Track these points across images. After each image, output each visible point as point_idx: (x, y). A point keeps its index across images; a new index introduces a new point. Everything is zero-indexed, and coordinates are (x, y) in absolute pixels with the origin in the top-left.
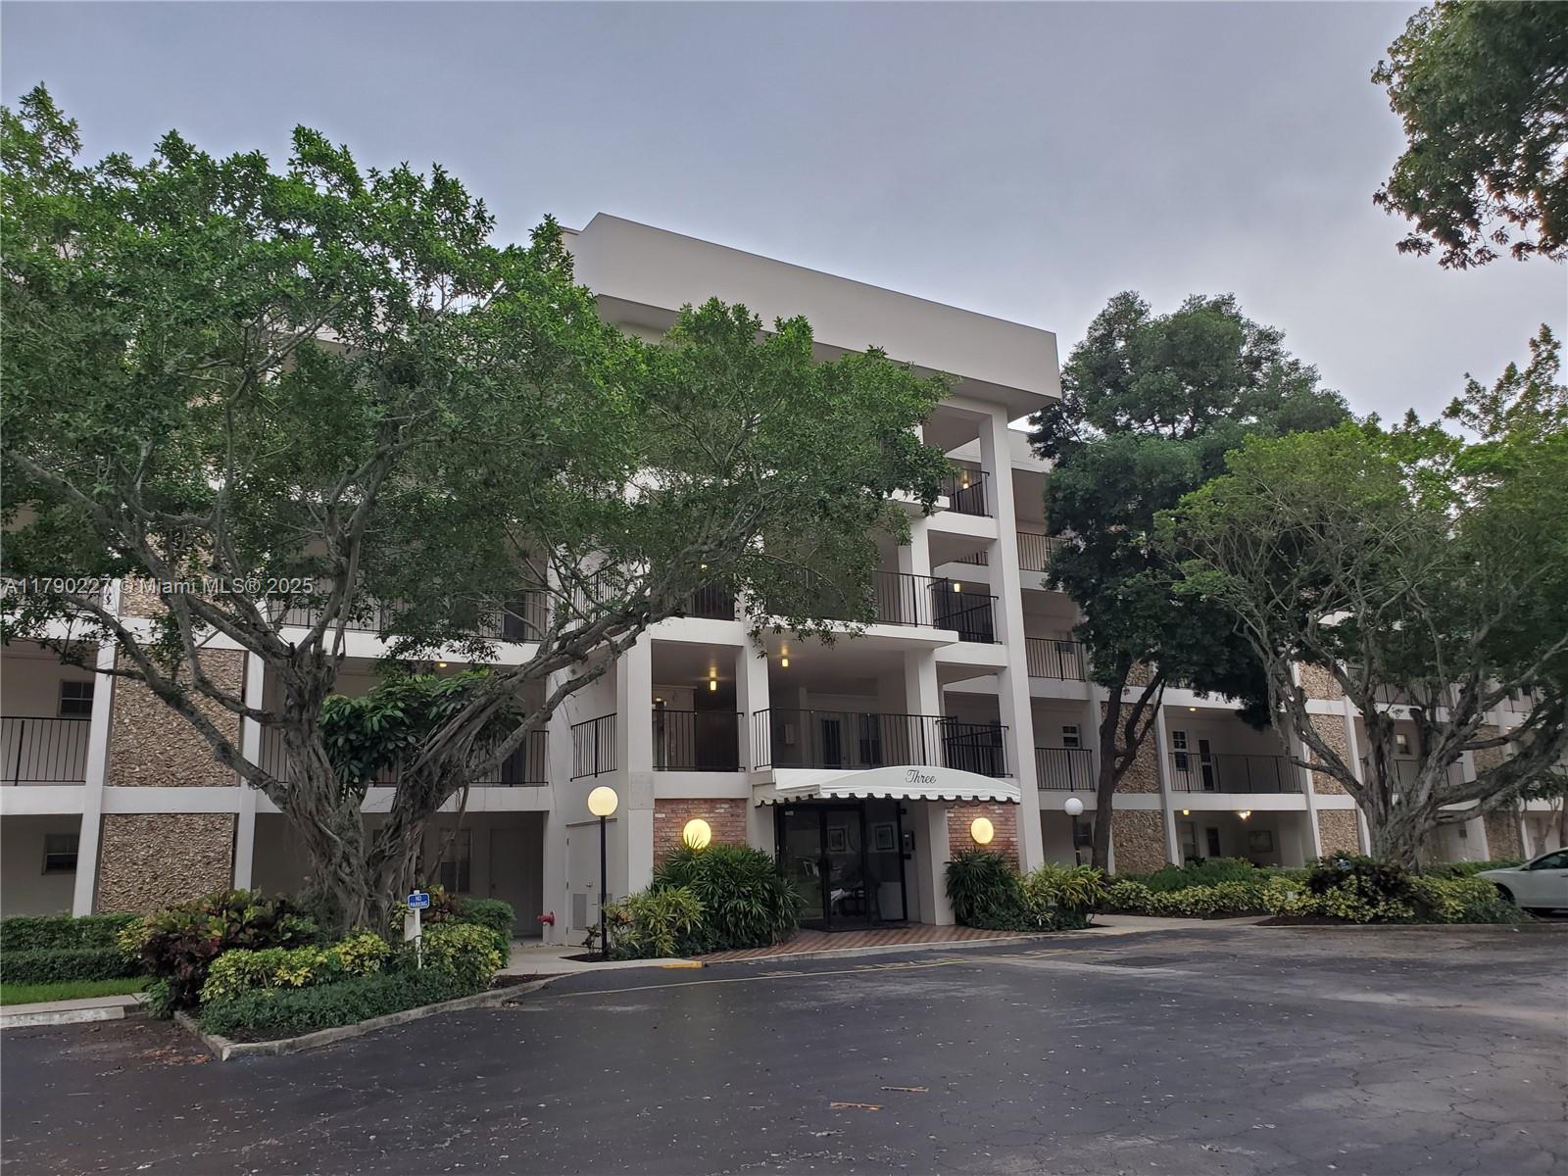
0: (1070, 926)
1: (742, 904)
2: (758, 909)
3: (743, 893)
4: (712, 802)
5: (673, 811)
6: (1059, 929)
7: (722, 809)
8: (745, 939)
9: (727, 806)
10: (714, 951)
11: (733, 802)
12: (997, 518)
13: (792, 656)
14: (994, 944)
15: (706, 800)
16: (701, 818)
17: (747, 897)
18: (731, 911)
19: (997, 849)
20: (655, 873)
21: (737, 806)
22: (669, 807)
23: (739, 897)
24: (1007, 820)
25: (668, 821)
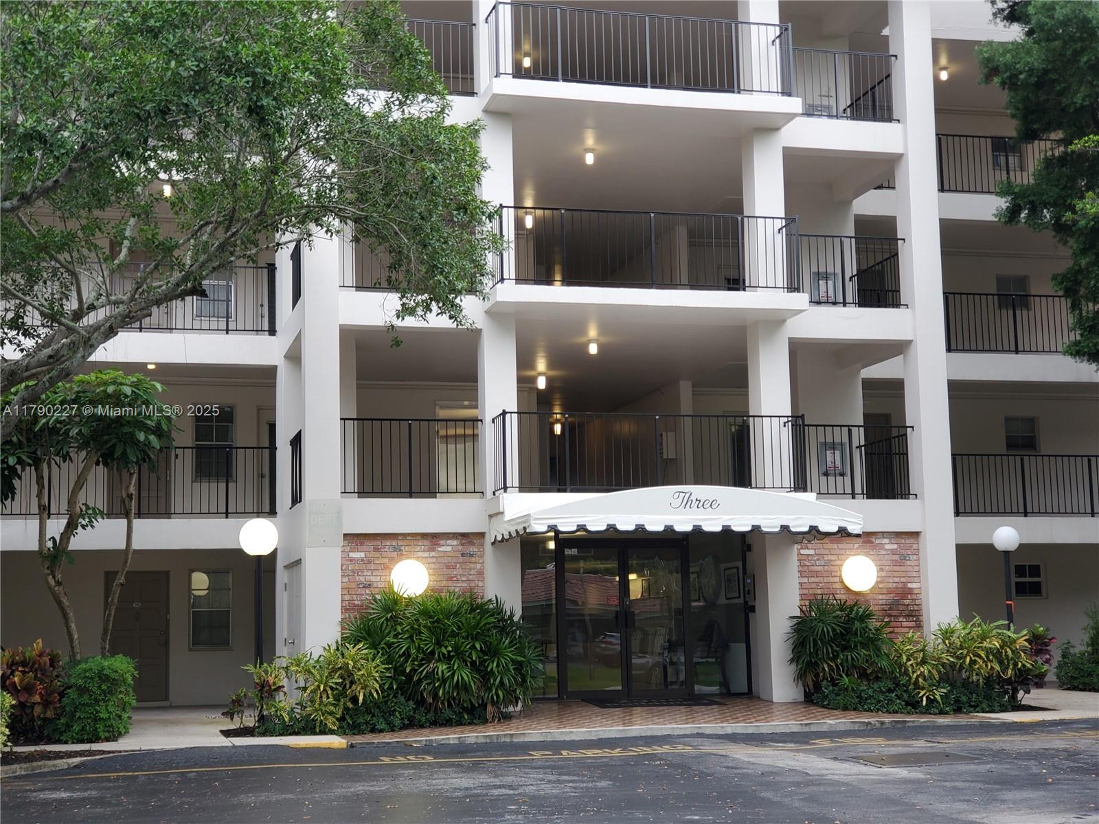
0: (976, 707)
1: (442, 667)
2: (465, 674)
3: (444, 654)
4: (434, 538)
5: (376, 549)
6: (958, 710)
7: (448, 547)
8: (448, 713)
9: (455, 543)
10: (404, 727)
11: (464, 537)
12: (905, 123)
13: (603, 340)
14: (806, 729)
15: (424, 536)
16: (418, 558)
17: (447, 659)
18: (426, 677)
19: (882, 599)
20: (343, 628)
21: (472, 544)
22: (369, 545)
23: (439, 660)
24: (904, 558)
25: (370, 562)
